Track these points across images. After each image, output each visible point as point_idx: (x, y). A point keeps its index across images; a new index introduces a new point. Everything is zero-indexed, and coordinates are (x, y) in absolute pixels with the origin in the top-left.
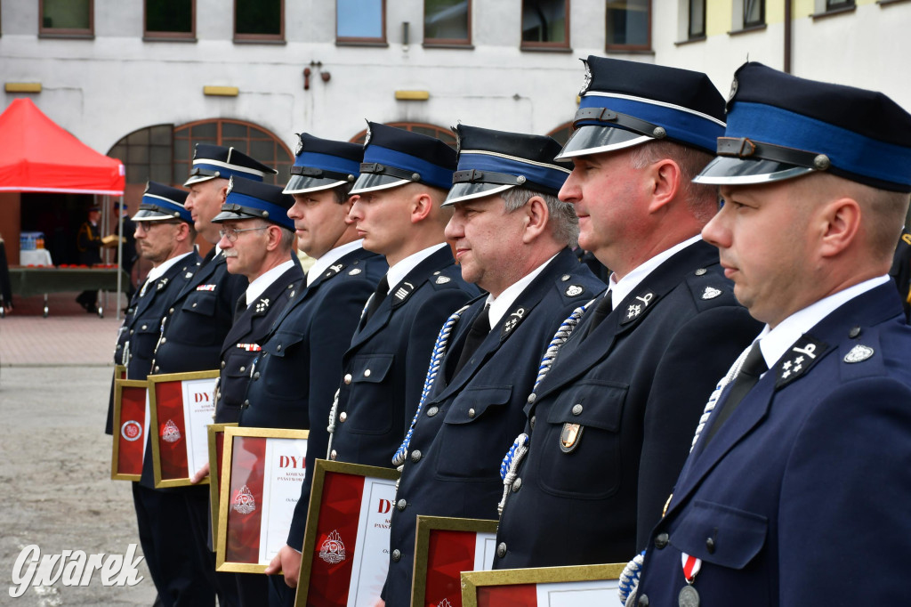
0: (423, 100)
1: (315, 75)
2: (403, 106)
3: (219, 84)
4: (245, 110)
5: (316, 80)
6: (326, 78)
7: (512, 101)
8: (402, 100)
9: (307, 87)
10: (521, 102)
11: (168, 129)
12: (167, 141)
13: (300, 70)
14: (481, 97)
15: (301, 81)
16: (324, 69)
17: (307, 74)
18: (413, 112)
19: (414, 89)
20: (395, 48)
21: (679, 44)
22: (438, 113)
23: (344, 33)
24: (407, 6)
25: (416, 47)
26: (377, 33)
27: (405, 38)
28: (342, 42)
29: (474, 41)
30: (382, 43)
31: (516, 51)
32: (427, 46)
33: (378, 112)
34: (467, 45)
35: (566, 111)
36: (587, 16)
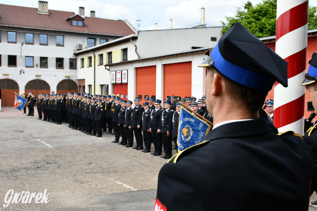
0: (40, 76)
3: (5, 73)
4: (10, 77)
5: (22, 72)
6: (24, 72)
7: (55, 76)
8: (37, 76)
9: (20, 74)
14: (49, 76)
15: (20, 73)
16: (23, 71)
17: (20, 72)
18: (38, 78)
19: (38, 74)
20: (35, 68)
21: (81, 68)
22: (42, 78)
23: (27, 65)
24: (37, 61)
25: (39, 68)
26: (32, 65)
27: (37, 66)
28: (26, 67)
29: (48, 67)
30: (33, 67)
31: (55, 68)
32: (40, 67)
33: (33, 78)
34: (47, 67)
35: (63, 78)
36: (66, 63)
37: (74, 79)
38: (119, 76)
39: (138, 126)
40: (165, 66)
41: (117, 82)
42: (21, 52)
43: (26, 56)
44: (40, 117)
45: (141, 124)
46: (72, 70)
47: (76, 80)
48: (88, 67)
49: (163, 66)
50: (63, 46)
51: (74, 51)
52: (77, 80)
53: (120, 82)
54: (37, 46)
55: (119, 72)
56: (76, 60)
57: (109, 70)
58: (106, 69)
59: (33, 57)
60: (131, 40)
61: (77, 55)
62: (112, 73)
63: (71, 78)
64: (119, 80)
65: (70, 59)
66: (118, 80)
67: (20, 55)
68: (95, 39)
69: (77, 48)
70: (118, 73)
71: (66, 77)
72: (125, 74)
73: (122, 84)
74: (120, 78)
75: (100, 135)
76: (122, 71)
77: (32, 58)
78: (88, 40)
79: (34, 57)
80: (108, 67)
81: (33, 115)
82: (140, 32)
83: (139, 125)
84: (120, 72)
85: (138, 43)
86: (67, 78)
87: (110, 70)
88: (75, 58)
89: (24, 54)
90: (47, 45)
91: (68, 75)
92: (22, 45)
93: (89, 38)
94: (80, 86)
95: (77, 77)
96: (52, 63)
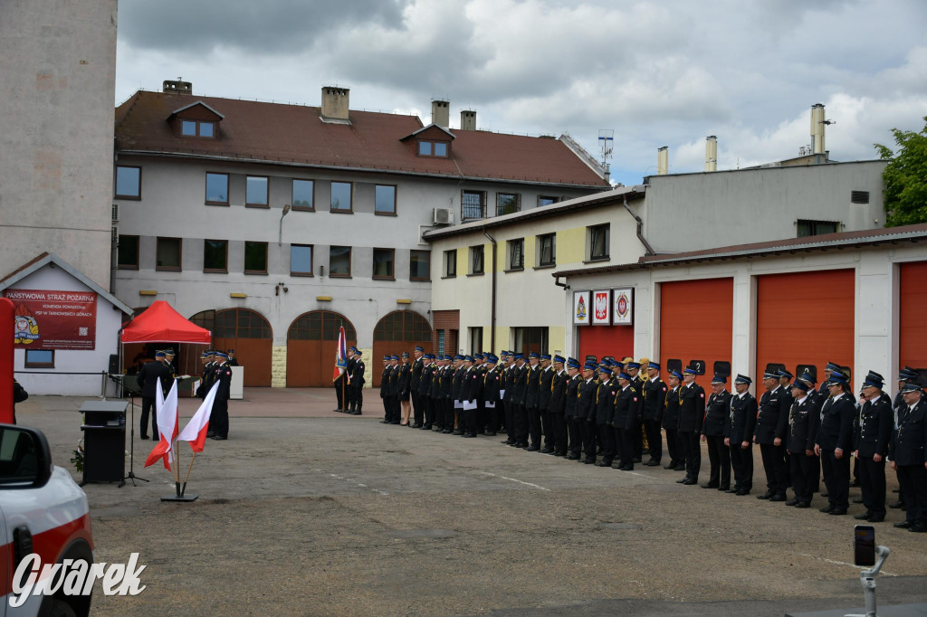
0: (329, 301)
1: (280, 289)
2: (320, 303)
3: (237, 292)
4: (250, 304)
5: (281, 291)
6: (286, 290)
7: (368, 302)
8: (320, 300)
9: (277, 294)
10: (373, 303)
11: (213, 313)
12: (212, 317)
13: (274, 287)
14: (355, 300)
15: (275, 292)
16: (285, 286)
17: (277, 288)
18: (324, 306)
19: (325, 295)
20: (317, 277)
21: (442, 278)
22: (336, 307)
23: (294, 270)
24: (322, 259)
25: (326, 278)
26: (309, 271)
27: (322, 274)
28: (293, 274)
29: (352, 275)
30: (311, 275)
31: (370, 279)
32: (331, 277)
33: (309, 305)
34: (348, 276)
35: (393, 307)
36: (402, 264)
37: (421, 309)
38: (601, 305)
39: (777, 441)
40: (759, 279)
41: (596, 321)
42: (281, 232)
43: (293, 245)
44: (393, 417)
45: (784, 436)
46: (417, 285)
47: (429, 312)
48: (468, 276)
49: (754, 279)
50: (394, 214)
51: (425, 230)
52: (431, 313)
53: (607, 321)
54: (322, 215)
55: (605, 295)
56: (428, 253)
57: (566, 287)
58: (558, 284)
59: (311, 246)
60: (625, 202)
61: (430, 240)
62: (578, 296)
63: (415, 307)
64: (604, 317)
65: (412, 251)
66: (598, 317)
67: (277, 241)
68: (482, 195)
69: (433, 219)
70: (598, 295)
71: (399, 303)
72: (622, 300)
73: (611, 326)
74: (605, 312)
75: (627, 465)
76: (612, 292)
77: (309, 248)
78: (462, 196)
79: (315, 248)
80: (563, 280)
81: (360, 413)
82: (651, 179)
83: (780, 437)
84: (608, 293)
85: (644, 210)
86: (402, 308)
87: (569, 287)
88: (426, 249)
89: (288, 239)
90: (350, 212)
91: (404, 298)
92: (285, 212)
93: (466, 192)
94: (439, 331)
95: (430, 303)
96: (362, 263)
